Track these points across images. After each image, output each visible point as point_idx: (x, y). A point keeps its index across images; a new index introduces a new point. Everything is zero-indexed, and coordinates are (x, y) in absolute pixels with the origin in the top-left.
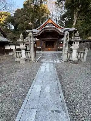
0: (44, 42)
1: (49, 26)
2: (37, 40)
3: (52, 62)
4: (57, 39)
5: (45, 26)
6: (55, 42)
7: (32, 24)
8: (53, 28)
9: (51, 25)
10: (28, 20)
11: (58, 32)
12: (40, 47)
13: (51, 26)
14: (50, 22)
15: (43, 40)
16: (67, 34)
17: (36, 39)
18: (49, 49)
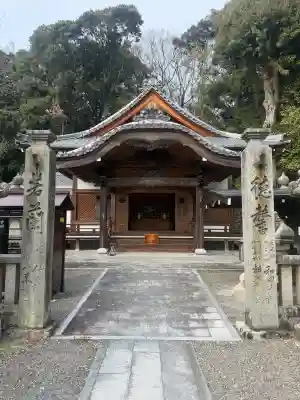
0: (122, 201)
1: (147, 122)
2: (82, 185)
3: (181, 336)
4: (194, 183)
5: (130, 120)
6: (182, 201)
7: (60, 112)
8: (173, 130)
9: (160, 118)
10: (44, 94)
11: (196, 148)
12: (97, 228)
13: (159, 122)
14: (153, 103)
15: (114, 190)
16: (263, 156)
17: (75, 185)
18: (152, 237)
